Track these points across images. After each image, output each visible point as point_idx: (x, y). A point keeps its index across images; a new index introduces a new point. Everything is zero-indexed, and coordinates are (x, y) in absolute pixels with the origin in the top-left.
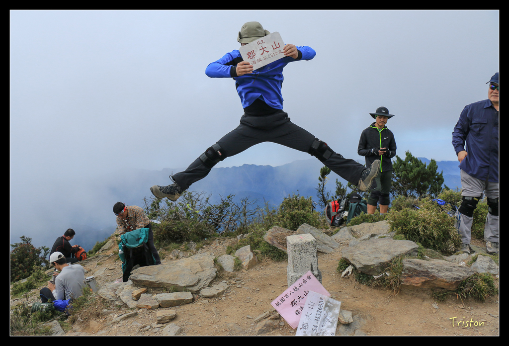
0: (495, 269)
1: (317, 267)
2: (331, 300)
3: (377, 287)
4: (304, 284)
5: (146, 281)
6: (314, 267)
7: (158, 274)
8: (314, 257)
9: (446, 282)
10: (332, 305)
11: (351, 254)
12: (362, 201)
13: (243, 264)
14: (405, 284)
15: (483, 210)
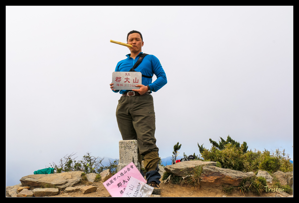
0: (269, 178)
2: (147, 186)
3: (185, 185)
4: (128, 171)
5: (30, 181)
6: (135, 160)
8: (135, 152)
9: (231, 179)
10: (147, 189)
13: (102, 178)
14: (203, 181)
15: (272, 162)
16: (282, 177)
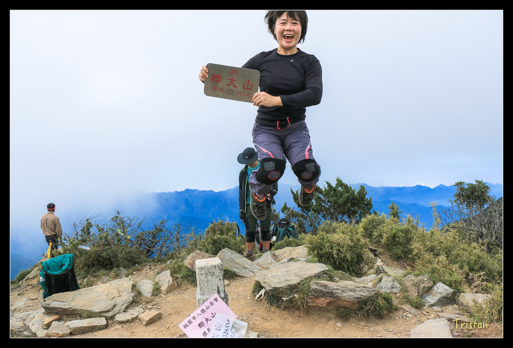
0: (397, 287)
1: (223, 289)
2: (238, 322)
3: (286, 308)
4: (211, 306)
5: (58, 308)
6: (220, 289)
7: (73, 300)
8: (221, 280)
9: (348, 302)
10: (239, 327)
11: (264, 277)
12: (290, 226)
13: (162, 288)
14: (311, 304)
15: (400, 234)
16: (412, 285)
